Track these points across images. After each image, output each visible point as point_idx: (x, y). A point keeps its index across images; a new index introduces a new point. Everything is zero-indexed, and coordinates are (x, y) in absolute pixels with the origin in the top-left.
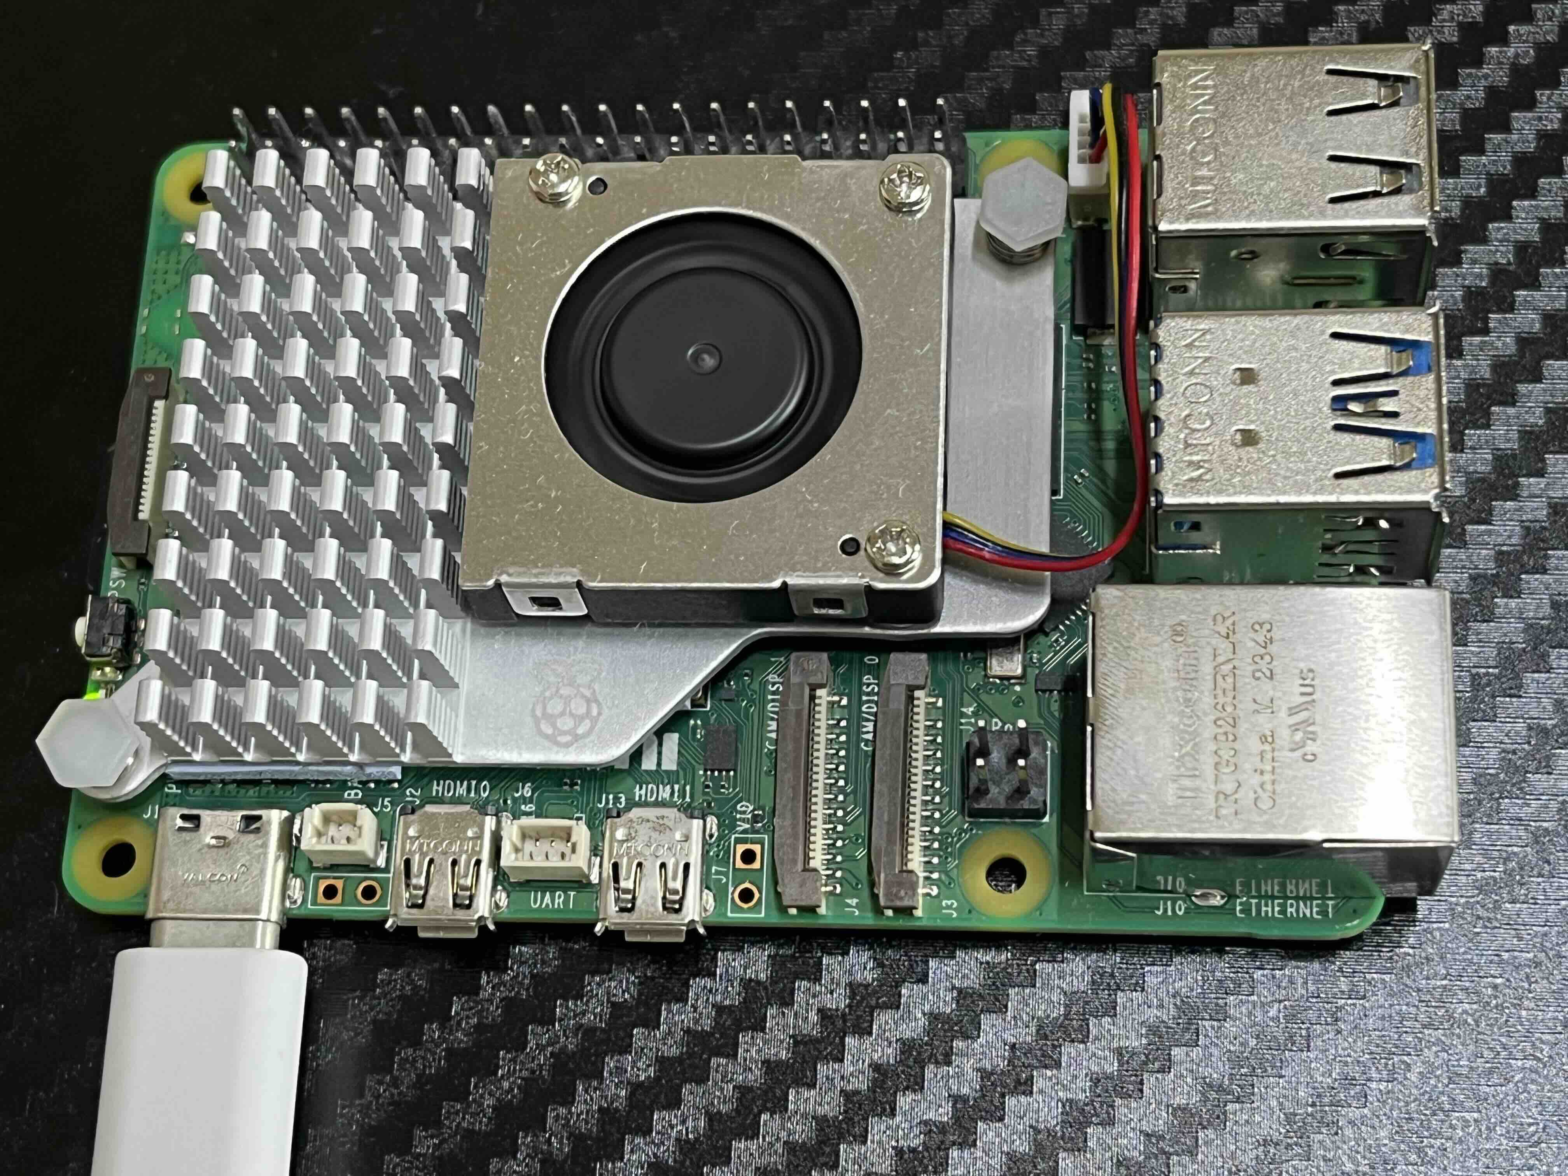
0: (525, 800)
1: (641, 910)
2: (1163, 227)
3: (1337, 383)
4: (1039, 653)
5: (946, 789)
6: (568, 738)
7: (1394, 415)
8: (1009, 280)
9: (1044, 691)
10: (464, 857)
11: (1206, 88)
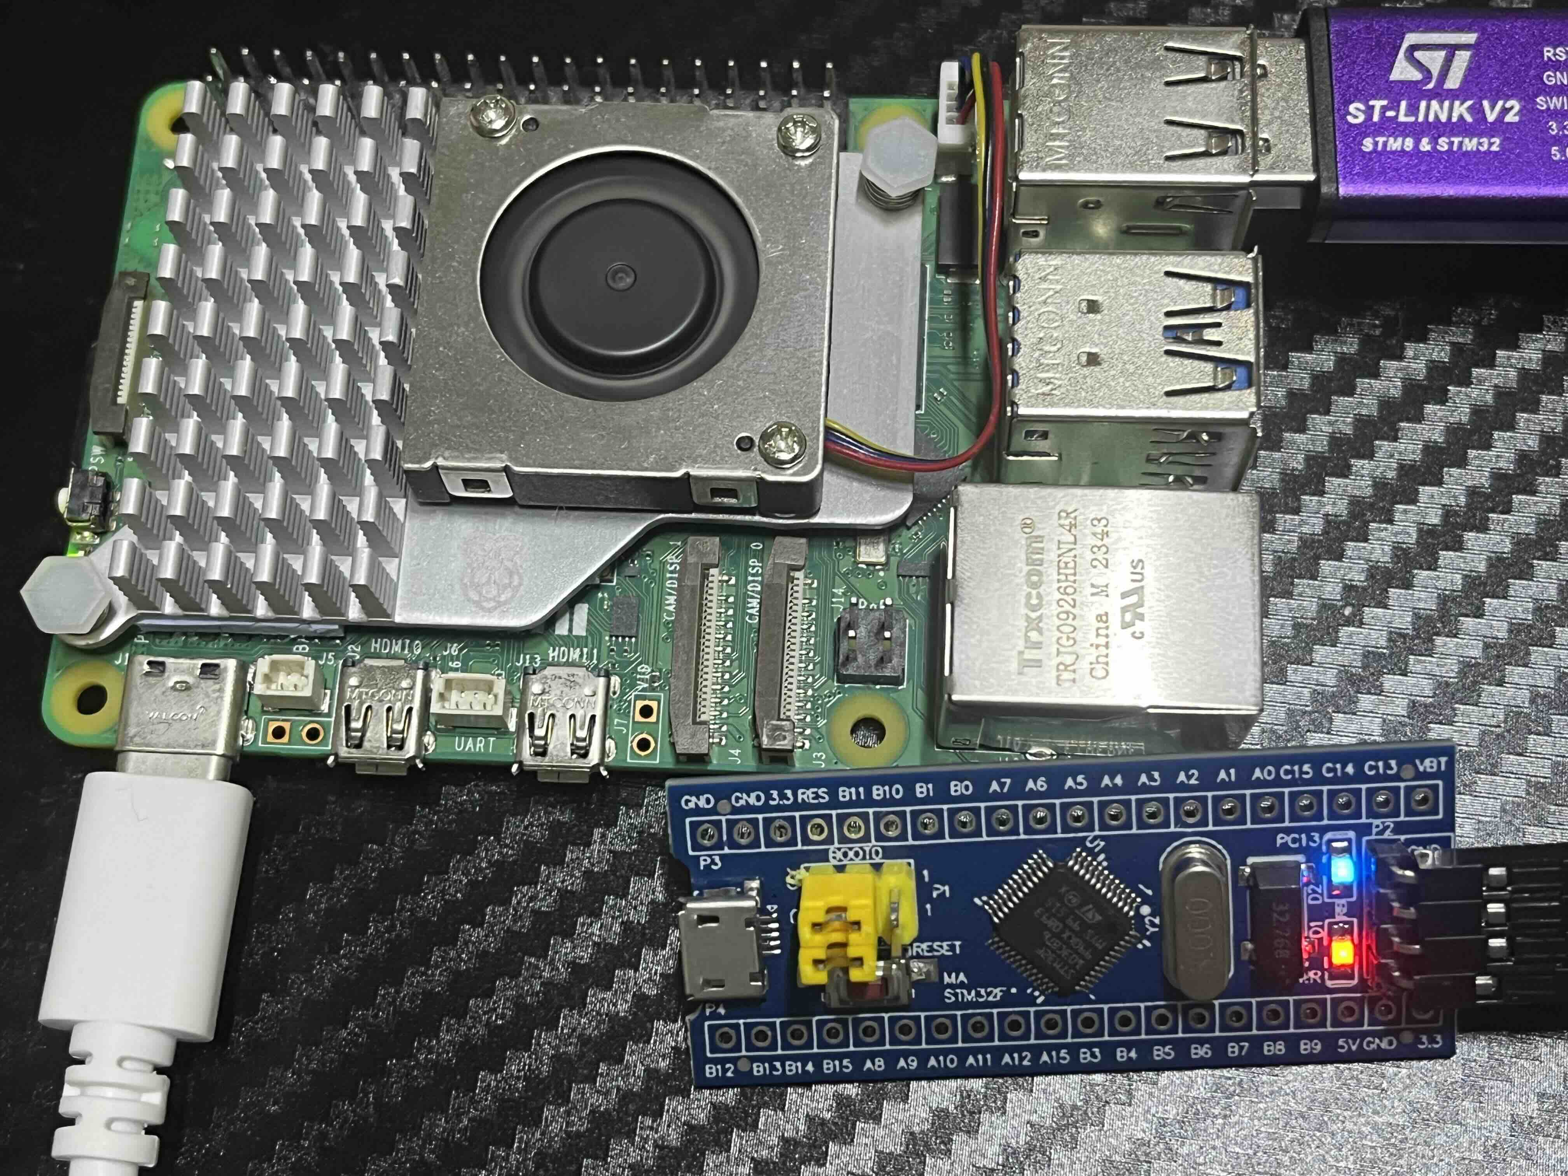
0: (452, 658)
1: (552, 755)
2: (1023, 176)
3: (1169, 314)
4: (900, 544)
5: (817, 659)
6: (492, 604)
7: (1219, 344)
8: (886, 222)
9: (904, 576)
10: (399, 704)
11: (1062, 58)
